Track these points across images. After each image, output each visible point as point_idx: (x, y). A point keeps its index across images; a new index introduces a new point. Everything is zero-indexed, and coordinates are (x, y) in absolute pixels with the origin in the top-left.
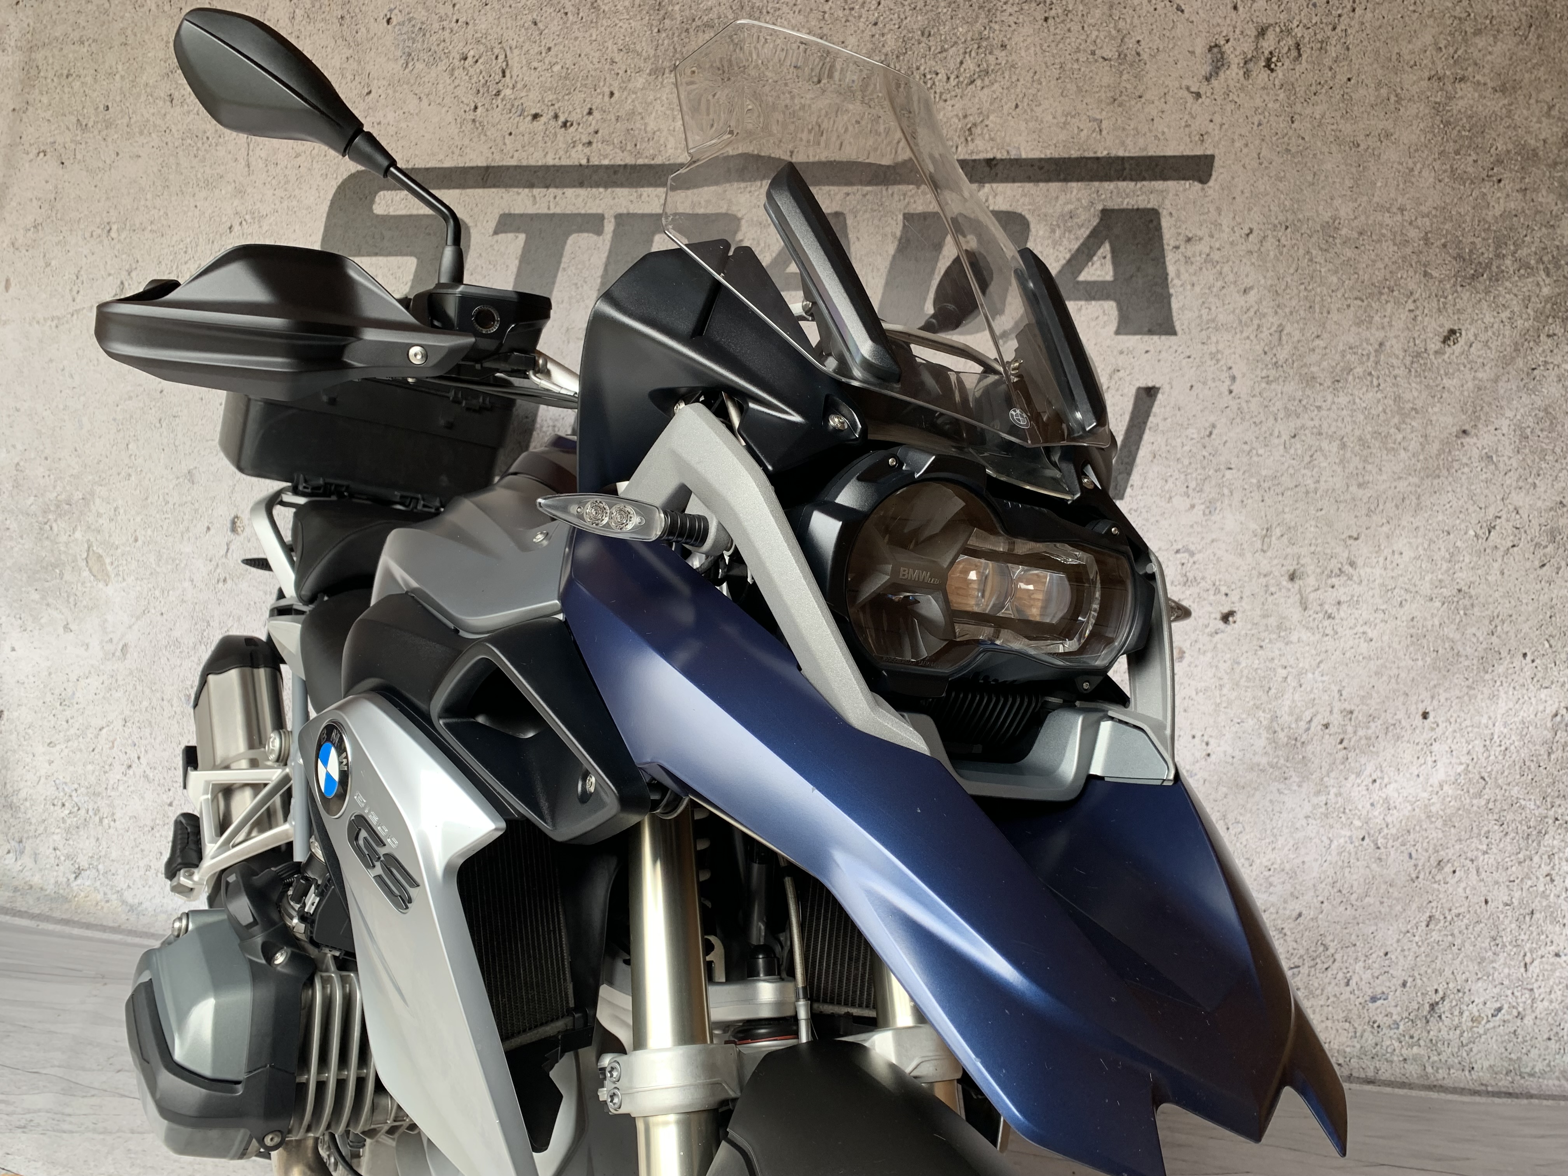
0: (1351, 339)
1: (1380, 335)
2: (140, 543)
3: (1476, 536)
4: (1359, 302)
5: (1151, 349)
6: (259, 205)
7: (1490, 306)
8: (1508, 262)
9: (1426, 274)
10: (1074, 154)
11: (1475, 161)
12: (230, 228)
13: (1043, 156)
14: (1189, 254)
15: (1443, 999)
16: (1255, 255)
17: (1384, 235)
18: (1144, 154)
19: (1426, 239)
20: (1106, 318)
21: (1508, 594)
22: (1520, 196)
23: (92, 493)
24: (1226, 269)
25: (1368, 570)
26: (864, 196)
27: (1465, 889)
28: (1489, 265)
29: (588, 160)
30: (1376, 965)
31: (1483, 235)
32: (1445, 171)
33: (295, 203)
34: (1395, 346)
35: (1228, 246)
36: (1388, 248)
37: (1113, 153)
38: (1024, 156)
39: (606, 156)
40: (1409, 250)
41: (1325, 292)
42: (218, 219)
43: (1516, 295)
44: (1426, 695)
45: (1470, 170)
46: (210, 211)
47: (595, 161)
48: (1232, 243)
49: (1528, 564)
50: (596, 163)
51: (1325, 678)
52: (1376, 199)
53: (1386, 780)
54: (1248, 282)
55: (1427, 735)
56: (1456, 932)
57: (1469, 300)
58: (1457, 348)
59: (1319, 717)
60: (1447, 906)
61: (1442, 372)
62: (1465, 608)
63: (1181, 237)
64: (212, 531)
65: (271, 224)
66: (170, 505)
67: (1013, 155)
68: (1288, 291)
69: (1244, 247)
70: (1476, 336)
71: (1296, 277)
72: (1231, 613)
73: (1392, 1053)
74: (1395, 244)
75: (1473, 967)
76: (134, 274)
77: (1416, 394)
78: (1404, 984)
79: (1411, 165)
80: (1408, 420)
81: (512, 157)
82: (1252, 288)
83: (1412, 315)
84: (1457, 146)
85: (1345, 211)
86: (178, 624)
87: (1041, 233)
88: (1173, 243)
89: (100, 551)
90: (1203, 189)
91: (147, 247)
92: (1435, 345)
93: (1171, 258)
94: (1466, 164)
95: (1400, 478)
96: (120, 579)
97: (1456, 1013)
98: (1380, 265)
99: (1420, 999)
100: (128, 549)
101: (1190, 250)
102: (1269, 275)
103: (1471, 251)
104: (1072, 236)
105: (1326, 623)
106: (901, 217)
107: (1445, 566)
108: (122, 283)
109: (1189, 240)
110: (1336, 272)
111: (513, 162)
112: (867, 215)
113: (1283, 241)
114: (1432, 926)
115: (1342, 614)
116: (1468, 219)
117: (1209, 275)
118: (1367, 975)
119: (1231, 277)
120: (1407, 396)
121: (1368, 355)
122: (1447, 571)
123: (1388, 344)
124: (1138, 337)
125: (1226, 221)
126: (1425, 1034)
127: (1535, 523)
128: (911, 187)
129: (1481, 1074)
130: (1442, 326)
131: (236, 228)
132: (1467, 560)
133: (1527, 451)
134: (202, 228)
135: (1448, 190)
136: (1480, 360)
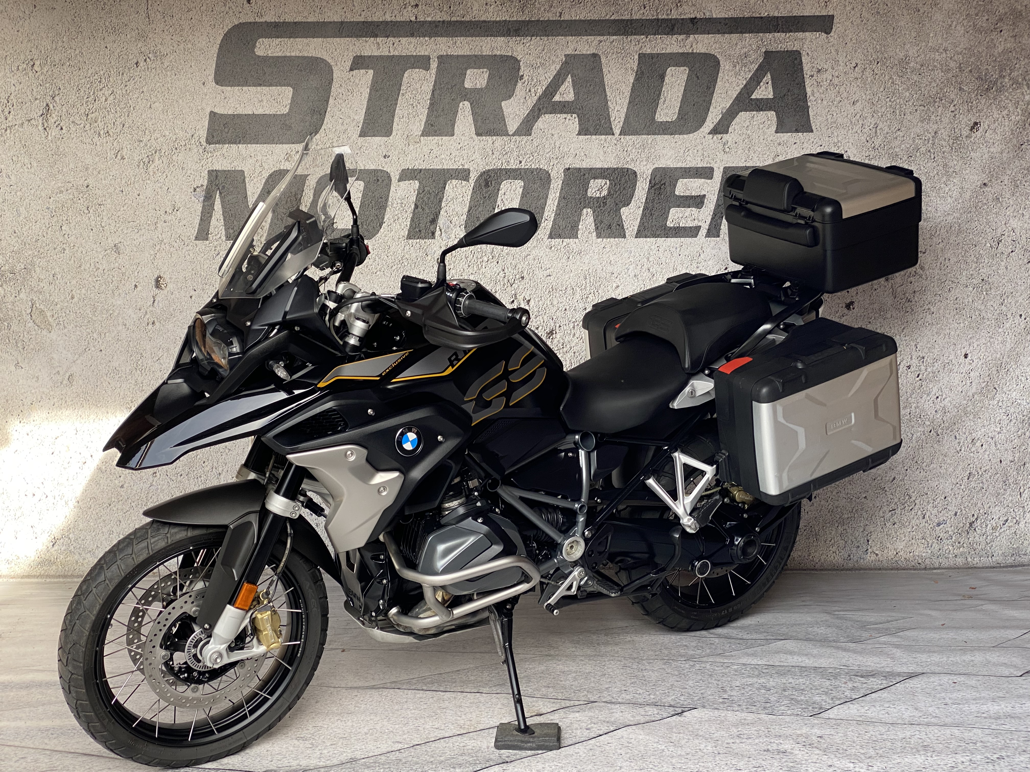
0: (918, 130)
1: (935, 126)
2: (76, 299)
3: (991, 247)
4: (922, 108)
5: (798, 141)
6: (159, 46)
7: (996, 107)
8: (1007, 80)
9: (960, 89)
10: (747, 15)
11: (987, 20)
12: (136, 64)
13: (727, 16)
14: (819, 80)
15: (977, 519)
16: (860, 80)
17: (935, 66)
18: (791, 15)
19: (960, 67)
20: (769, 122)
21: (1010, 281)
22: (1013, 40)
23: (33, 264)
24: (842, 89)
25: (931, 271)
26: (612, 43)
27: (989, 455)
28: (995, 83)
29: (416, 17)
30: (940, 505)
31: (992, 64)
32: (970, 26)
33: (190, 46)
34: (944, 134)
35: (842, 75)
36: (939, 74)
37: (771, 14)
38: (714, 16)
39: (429, 15)
40: (950, 75)
41: (902, 102)
42: (126, 57)
43: (1011, 101)
44: (966, 344)
45: (984, 25)
46: (118, 51)
47: (421, 18)
48: (845, 73)
49: (1021, 262)
50: (422, 20)
51: (907, 338)
52: (930, 44)
53: (944, 396)
54: (856, 97)
55: (967, 367)
56: (984, 481)
57: (985, 104)
58: (979, 134)
59: (905, 362)
60: (979, 466)
61: (970, 149)
62: (986, 291)
63: (814, 70)
64: (139, 288)
65: (171, 61)
66: (101, 271)
67: (708, 15)
68: (880, 102)
69: (852, 75)
70: (989, 126)
71: (884, 94)
72: (852, 303)
73: (949, 553)
74: (942, 72)
75: (993, 499)
76: (57, 99)
77: (955, 163)
78: (956, 514)
79: (949, 23)
80: (951, 179)
81: (360, 15)
82: (858, 101)
83: (953, 114)
84: (976, 11)
85: (912, 52)
86: (115, 357)
87: (727, 67)
88: (809, 73)
89: (42, 307)
90: (827, 38)
91: (67, 78)
92: (966, 132)
93: (808, 82)
94: (982, 22)
95: (949, 214)
96: (62, 327)
97: (984, 526)
98: (934, 84)
99: (964, 521)
100: (66, 304)
101: (820, 78)
102: (867, 93)
103: (986, 74)
104: (747, 70)
105: (907, 305)
106: (637, 57)
107: (974, 265)
108: (47, 105)
109: (819, 71)
110: (908, 90)
111: (362, 19)
112: (614, 56)
113: (876, 71)
114: (971, 479)
115: (916, 298)
116: (984, 54)
117: (832, 93)
118: (935, 511)
119: (845, 94)
120: (951, 164)
121: (929, 139)
122: (975, 269)
123: (940, 132)
124: (790, 134)
125: (841, 59)
126: (967, 540)
127: (1024, 237)
128: (642, 37)
129: (998, 558)
130: (970, 120)
131: (142, 64)
132: (986, 262)
133: (1018, 194)
134: (113, 63)
135: (972, 37)
136: (991, 141)
